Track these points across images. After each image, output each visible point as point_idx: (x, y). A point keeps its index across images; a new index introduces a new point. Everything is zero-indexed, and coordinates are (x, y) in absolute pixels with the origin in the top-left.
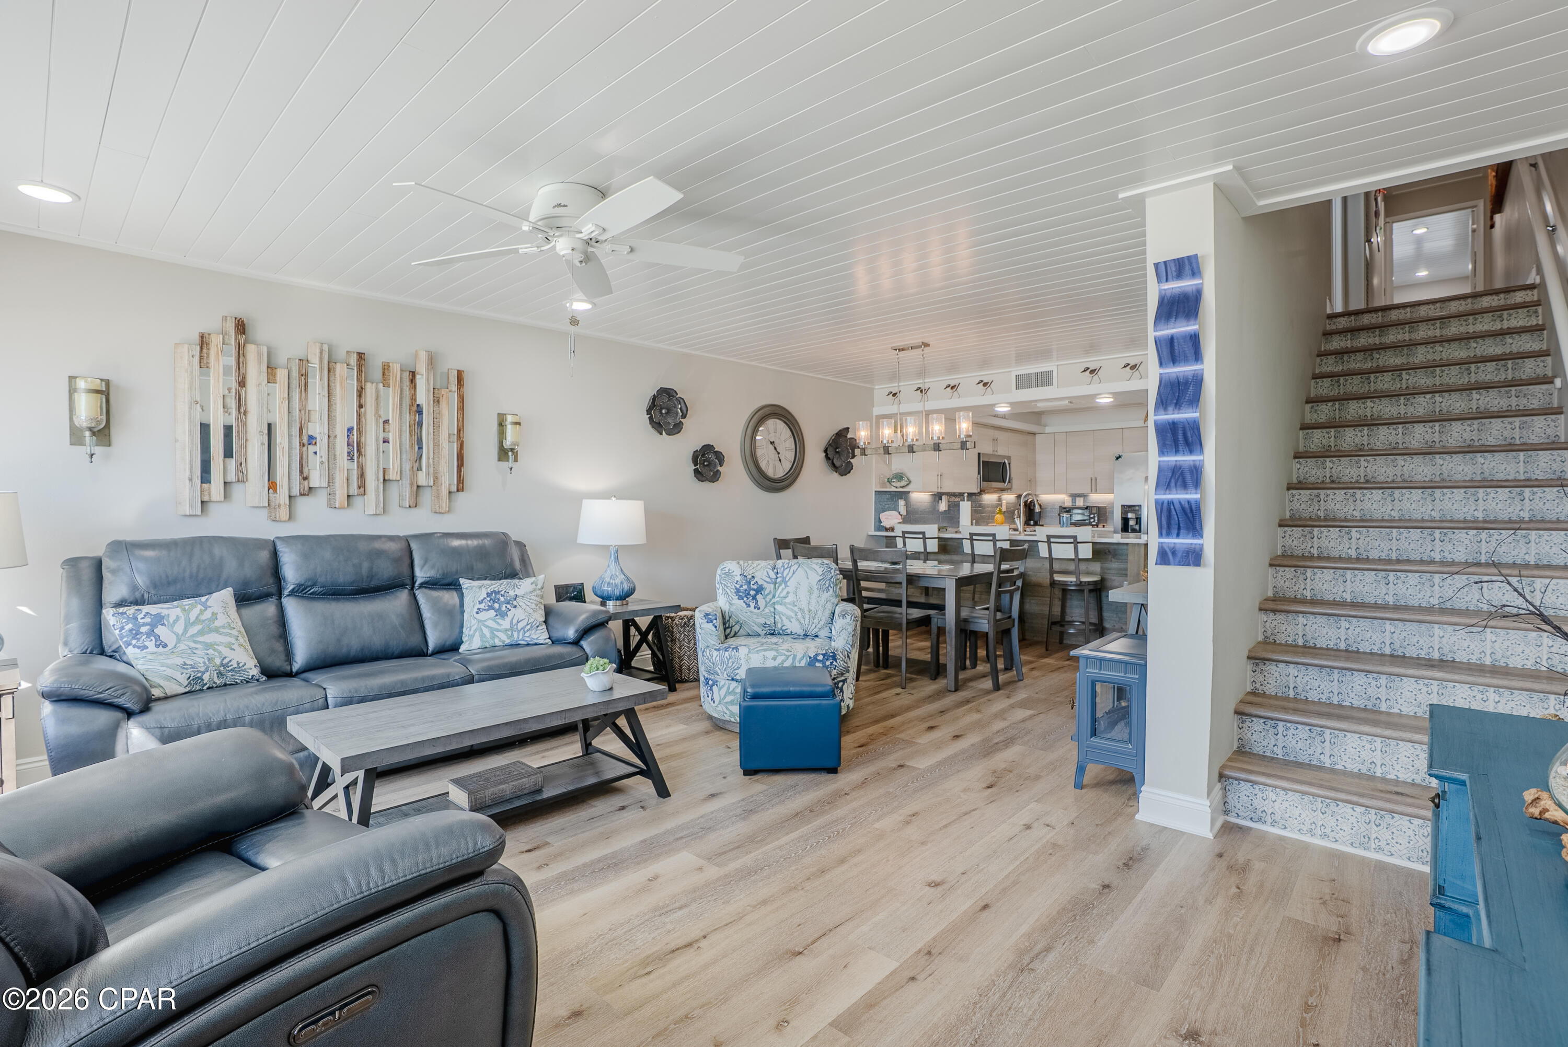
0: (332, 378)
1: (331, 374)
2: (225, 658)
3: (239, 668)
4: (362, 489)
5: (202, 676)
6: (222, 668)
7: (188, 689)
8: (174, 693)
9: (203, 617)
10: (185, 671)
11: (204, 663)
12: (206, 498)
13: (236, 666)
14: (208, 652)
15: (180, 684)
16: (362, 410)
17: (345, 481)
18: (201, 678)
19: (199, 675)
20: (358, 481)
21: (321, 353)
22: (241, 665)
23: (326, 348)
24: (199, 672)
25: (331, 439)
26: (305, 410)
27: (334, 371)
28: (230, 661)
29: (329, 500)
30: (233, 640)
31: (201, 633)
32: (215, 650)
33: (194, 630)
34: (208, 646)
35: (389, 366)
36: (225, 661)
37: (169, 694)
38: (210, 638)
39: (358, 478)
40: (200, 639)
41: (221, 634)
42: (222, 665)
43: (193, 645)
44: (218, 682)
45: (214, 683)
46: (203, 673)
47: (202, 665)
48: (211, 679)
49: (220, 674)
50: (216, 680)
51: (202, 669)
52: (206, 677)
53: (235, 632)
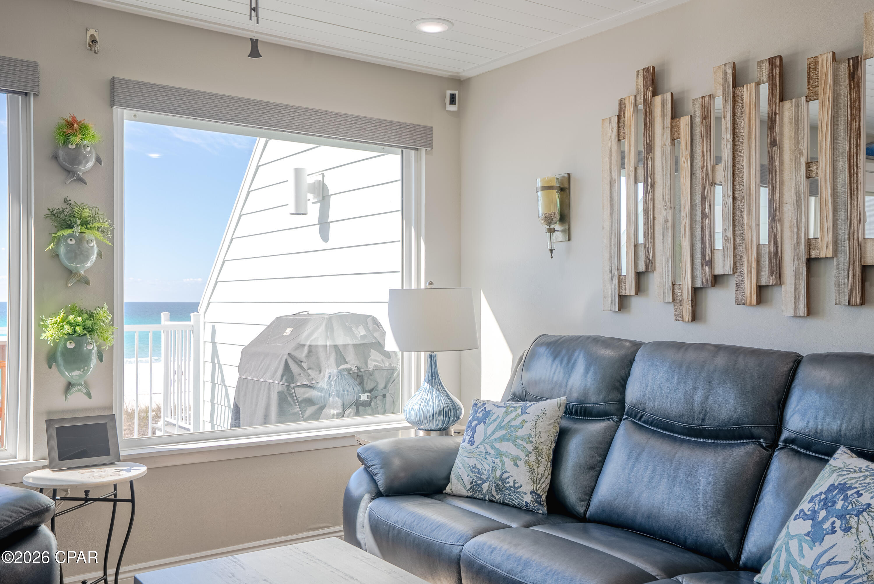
0: (738, 112)
1: (738, 104)
2: (505, 472)
3: (515, 489)
4: (776, 276)
5: (482, 483)
6: (500, 483)
7: (469, 494)
8: (458, 493)
9: (513, 423)
10: (471, 474)
11: (489, 470)
12: (623, 293)
13: (512, 484)
14: (496, 461)
15: (465, 487)
16: (776, 148)
17: (754, 264)
18: (480, 486)
19: (480, 482)
20: (770, 263)
21: (725, 78)
22: (516, 486)
23: (730, 70)
24: (481, 479)
25: (738, 202)
26: (707, 166)
27: (742, 99)
28: (509, 477)
29: (737, 294)
30: (522, 455)
31: (501, 439)
32: (501, 461)
33: (498, 435)
34: (500, 454)
35: (817, 63)
36: (504, 476)
37: (455, 493)
38: (507, 447)
39: (770, 258)
40: (497, 445)
41: (515, 445)
42: (501, 479)
43: (489, 450)
44: (497, 497)
45: (492, 496)
46: (484, 482)
47: (486, 473)
48: (489, 491)
49: (499, 489)
50: (494, 492)
51: (484, 477)
52: (485, 486)
53: (529, 447)
